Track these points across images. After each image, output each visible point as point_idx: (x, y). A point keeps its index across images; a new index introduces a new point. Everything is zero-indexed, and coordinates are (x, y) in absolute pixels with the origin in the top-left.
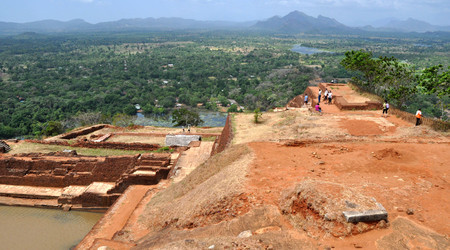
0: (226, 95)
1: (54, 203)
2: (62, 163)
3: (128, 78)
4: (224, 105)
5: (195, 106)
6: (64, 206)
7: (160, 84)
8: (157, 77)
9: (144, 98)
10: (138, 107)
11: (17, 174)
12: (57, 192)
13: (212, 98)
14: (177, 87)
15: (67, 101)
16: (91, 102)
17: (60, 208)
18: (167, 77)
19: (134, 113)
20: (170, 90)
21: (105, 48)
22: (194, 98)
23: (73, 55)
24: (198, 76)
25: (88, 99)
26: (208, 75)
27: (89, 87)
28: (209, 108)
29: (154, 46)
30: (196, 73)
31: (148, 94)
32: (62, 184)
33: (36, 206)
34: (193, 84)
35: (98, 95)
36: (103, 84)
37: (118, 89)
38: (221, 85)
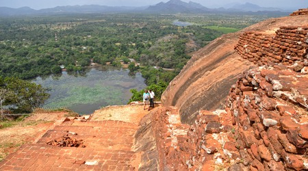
0: (127, 55)
3: (57, 46)
4: (126, 63)
5: (105, 64)
7: (80, 49)
8: (79, 44)
9: (68, 60)
10: (62, 67)
13: (117, 58)
14: (92, 51)
15: (8, 65)
16: (27, 64)
18: (86, 44)
19: (59, 72)
20: (87, 54)
21: (44, 26)
22: (104, 58)
23: (19, 31)
24: (108, 43)
25: (25, 62)
26: (115, 42)
27: (27, 53)
28: (115, 65)
29: (79, 23)
30: (106, 41)
31: (71, 57)
34: (103, 49)
35: (32, 60)
36: (38, 51)
37: (49, 55)
38: (124, 48)
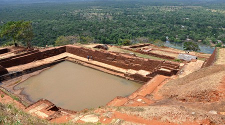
0: (216, 37)
1: (122, 75)
2: (128, 58)
3: (164, 23)
4: (214, 42)
5: (197, 41)
6: (126, 77)
7: (180, 27)
8: (179, 24)
9: (171, 34)
10: (167, 38)
11: (109, 60)
12: (124, 71)
13: (207, 38)
14: (189, 30)
15: (134, 31)
16: (145, 33)
17: (124, 78)
18: (185, 24)
19: (165, 40)
20: (185, 31)
21: (155, 7)
22: (197, 37)
23: (140, 9)
24: (201, 25)
25: (144, 31)
26: (207, 25)
27: (145, 25)
28: (204, 43)
29: (180, 8)
30: (200, 24)
31: (173, 32)
32: (127, 68)
33: (114, 75)
34: (198, 30)
35: (149, 30)
36: (152, 25)
37: (159, 28)
38: (214, 31)
